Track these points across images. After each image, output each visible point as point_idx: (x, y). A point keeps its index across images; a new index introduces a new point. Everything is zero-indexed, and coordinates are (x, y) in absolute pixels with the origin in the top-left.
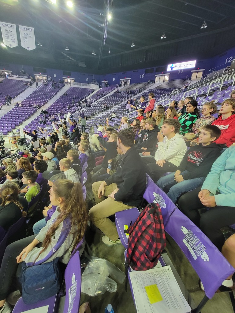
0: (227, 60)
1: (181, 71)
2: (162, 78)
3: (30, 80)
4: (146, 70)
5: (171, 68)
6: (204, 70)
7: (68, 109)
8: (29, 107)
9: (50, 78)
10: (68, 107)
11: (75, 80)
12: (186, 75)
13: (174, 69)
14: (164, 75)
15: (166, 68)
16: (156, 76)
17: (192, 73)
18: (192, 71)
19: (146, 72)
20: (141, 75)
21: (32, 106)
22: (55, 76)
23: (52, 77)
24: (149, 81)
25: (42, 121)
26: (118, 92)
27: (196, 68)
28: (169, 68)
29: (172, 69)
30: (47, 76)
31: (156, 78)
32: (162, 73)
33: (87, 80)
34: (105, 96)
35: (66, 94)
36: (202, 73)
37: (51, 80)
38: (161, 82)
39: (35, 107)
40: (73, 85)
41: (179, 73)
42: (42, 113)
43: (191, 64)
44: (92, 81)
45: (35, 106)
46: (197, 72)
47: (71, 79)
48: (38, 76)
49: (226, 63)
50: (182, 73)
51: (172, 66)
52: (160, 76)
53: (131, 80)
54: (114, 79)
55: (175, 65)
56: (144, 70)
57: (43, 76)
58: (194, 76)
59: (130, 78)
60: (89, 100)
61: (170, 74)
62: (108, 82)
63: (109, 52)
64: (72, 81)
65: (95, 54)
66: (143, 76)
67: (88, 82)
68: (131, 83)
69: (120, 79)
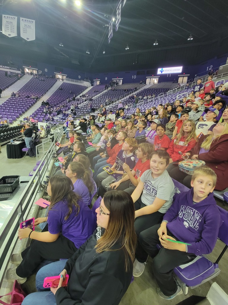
0: (208, 68)
1: (169, 74)
2: (152, 80)
3: (19, 72)
5: (161, 72)
6: (189, 75)
7: (68, 102)
8: (27, 98)
9: (40, 72)
12: (174, 78)
13: (163, 73)
14: (154, 78)
15: (156, 71)
16: (147, 78)
17: (179, 77)
18: (179, 75)
19: (138, 74)
20: (133, 76)
21: (30, 97)
22: (46, 70)
23: (43, 71)
24: (141, 82)
25: (47, 112)
27: (182, 73)
28: (159, 71)
29: (162, 73)
30: (37, 69)
32: (153, 75)
34: (103, 93)
35: (61, 89)
36: (187, 78)
37: (41, 75)
38: (152, 84)
39: (34, 99)
40: (65, 81)
41: (168, 77)
42: (43, 105)
43: (178, 69)
45: (33, 97)
46: (183, 77)
47: (63, 76)
49: (207, 70)
50: (170, 76)
51: (162, 69)
52: (151, 78)
53: (123, 80)
54: (106, 79)
55: (164, 69)
56: (136, 72)
57: (33, 70)
58: (180, 80)
59: (123, 78)
60: (88, 95)
61: (159, 76)
62: (100, 81)
63: (104, 52)
64: (65, 77)
65: (89, 53)
66: (134, 77)
67: (80, 80)
68: (123, 83)
69: (112, 79)
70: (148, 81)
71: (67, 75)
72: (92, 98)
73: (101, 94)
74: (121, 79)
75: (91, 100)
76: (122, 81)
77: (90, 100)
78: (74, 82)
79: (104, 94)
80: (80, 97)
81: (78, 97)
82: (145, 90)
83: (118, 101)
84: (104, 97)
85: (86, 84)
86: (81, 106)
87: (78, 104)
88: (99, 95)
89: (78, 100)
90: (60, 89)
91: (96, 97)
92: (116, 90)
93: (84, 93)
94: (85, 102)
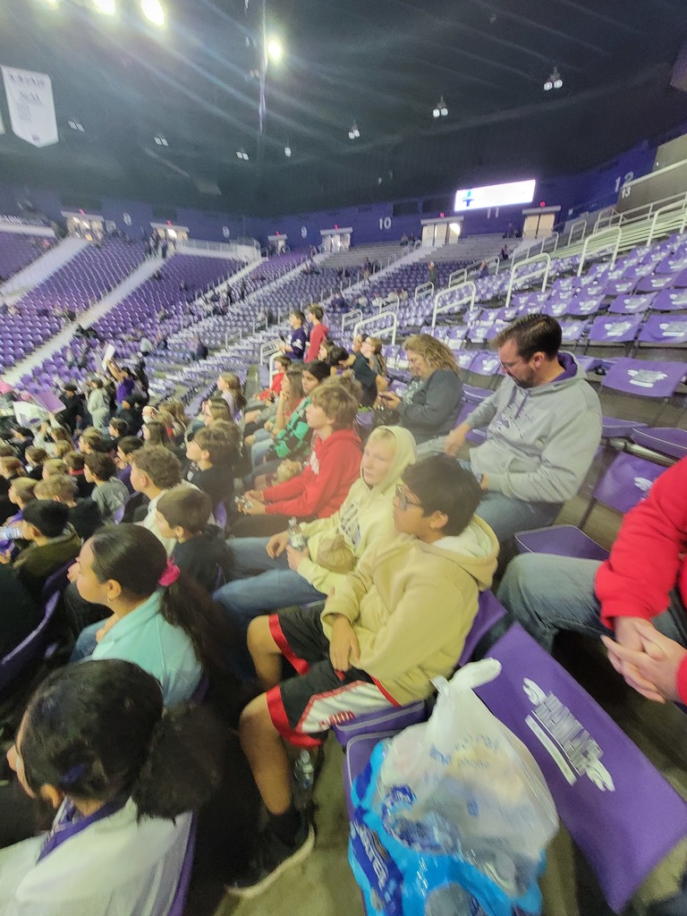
0: (618, 181)
1: (493, 210)
2: (441, 229)
3: (50, 232)
4: (394, 206)
5: (466, 203)
6: (558, 208)
8: (40, 316)
9: (112, 226)
10: (159, 315)
11: (188, 233)
12: (509, 223)
13: (474, 206)
14: (449, 222)
15: (451, 200)
16: (424, 225)
17: (526, 216)
18: (524, 212)
19: (396, 213)
20: (381, 221)
21: (50, 312)
22: (127, 219)
23: (120, 223)
24: (404, 238)
26: (313, 271)
27: (535, 204)
28: (461, 200)
29: (468, 205)
30: (104, 218)
31: (425, 230)
32: (442, 215)
33: (226, 232)
35: (157, 277)
36: (552, 218)
37: (115, 234)
38: (440, 243)
39: (58, 318)
40: (181, 249)
41: (489, 216)
42: (78, 337)
43: (521, 192)
44: (239, 236)
45: (58, 312)
46: (540, 215)
48: (76, 220)
49: (616, 190)
50: (497, 215)
51: (469, 194)
52: (435, 224)
53: (351, 234)
54: (304, 232)
55: (476, 192)
56: (390, 206)
57: (93, 220)
58: (529, 225)
59: (351, 230)
61: (462, 218)
62: (286, 241)
66: (386, 223)
67: (227, 240)
68: (351, 245)
69: (322, 232)
70: (427, 233)
71: (187, 229)
74: (347, 233)
76: (349, 236)
85: (243, 252)
90: (154, 279)
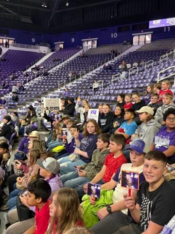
1: (167, 28)
2: (142, 38)
4: (118, 28)
10: (11, 76)
11: (14, 40)
14: (145, 35)
16: (134, 36)
19: (119, 31)
20: (112, 34)
24: (125, 42)
31: (134, 38)
32: (143, 31)
33: (34, 40)
34: (66, 62)
38: (142, 43)
40: (11, 48)
41: (165, 31)
44: (39, 43)
47: (9, 40)
52: (139, 35)
53: (98, 41)
54: (73, 40)
56: (116, 28)
59: (97, 39)
60: (42, 67)
61: (153, 32)
62: (64, 44)
63: (67, 4)
64: (11, 42)
65: (46, 6)
66: (115, 35)
67: (34, 44)
68: (97, 45)
69: (82, 40)
70: (135, 39)
71: (14, 39)
72: (49, 72)
73: (63, 63)
74: (95, 40)
75: (46, 74)
76: (96, 42)
77: (44, 75)
78: (25, 47)
79: (68, 64)
80: (32, 69)
81: (29, 70)
82: (131, 54)
83: (92, 72)
84: (67, 69)
85: (43, 49)
86: (30, 85)
87: (25, 82)
88: (61, 65)
89: (27, 75)
90: (2, 60)
91: (54, 69)
92: (87, 57)
93: (38, 64)
94: (37, 79)
